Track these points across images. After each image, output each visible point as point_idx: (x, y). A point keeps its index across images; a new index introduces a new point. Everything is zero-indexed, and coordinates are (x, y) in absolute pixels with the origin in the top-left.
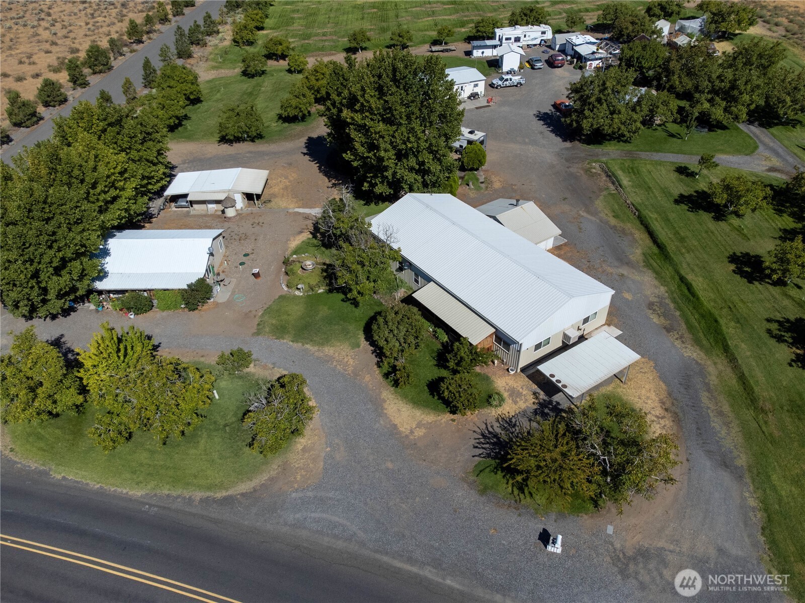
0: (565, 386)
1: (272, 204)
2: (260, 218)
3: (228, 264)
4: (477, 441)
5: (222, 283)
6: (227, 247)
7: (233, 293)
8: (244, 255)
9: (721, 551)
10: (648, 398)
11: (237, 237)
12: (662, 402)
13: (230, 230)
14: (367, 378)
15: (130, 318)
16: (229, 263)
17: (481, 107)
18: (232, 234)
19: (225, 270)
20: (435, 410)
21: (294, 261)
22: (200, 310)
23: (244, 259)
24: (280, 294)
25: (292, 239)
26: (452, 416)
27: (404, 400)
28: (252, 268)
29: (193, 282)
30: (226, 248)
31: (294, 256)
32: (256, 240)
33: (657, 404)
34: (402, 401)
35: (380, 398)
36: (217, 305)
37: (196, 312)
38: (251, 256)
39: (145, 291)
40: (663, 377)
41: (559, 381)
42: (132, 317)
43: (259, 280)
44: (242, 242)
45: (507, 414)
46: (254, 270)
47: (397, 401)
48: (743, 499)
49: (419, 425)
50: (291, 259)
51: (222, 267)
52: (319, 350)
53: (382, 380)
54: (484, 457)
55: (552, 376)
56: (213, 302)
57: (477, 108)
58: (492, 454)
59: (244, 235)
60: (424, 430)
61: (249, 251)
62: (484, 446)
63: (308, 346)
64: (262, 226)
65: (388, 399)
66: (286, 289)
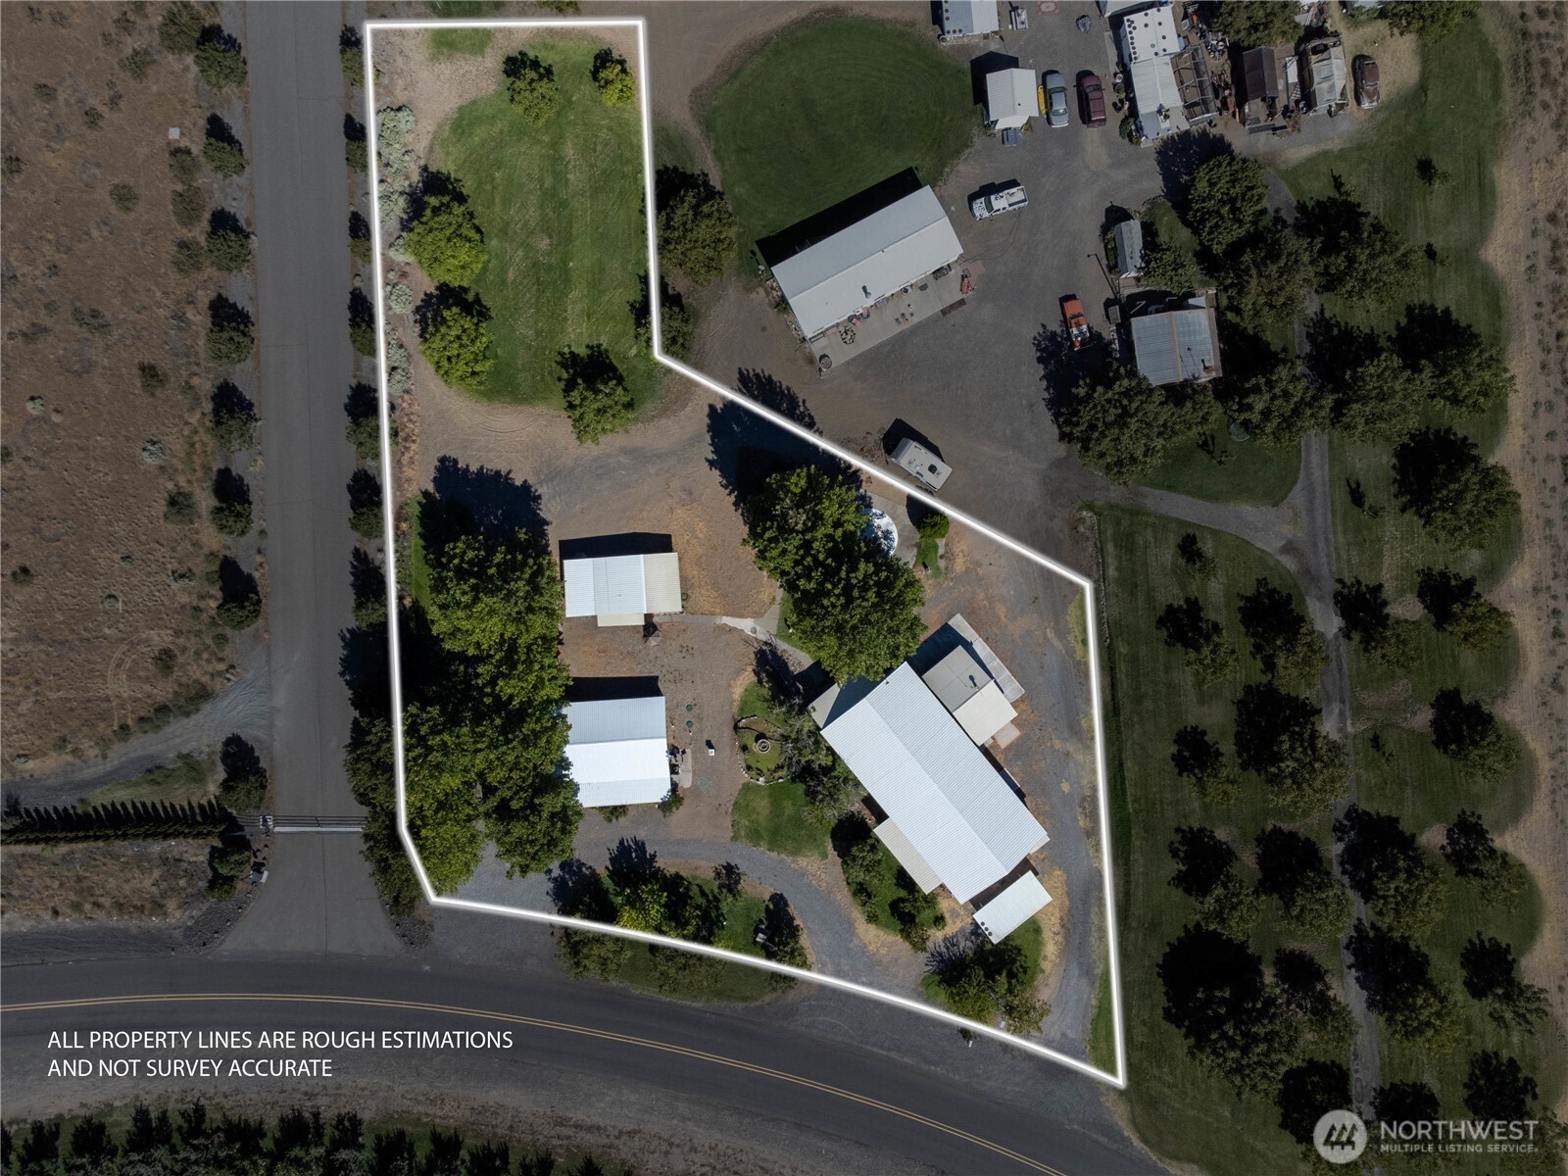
0: (990, 934)
9: (1064, 1035)
10: (1052, 915)
12: (1062, 919)
17: (952, 307)
23: (689, 716)
32: (693, 682)
33: (1058, 921)
40: (1069, 894)
41: (987, 929)
48: (1089, 999)
52: (793, 862)
55: (983, 924)
57: (944, 312)
63: (783, 856)
64: (692, 655)
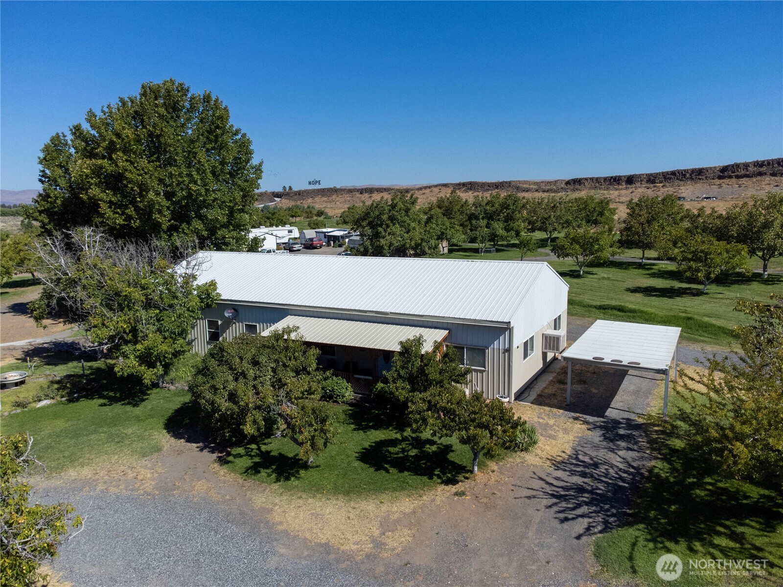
4: (555, 508)
14: (201, 486)
20: (403, 489)
26: (453, 489)
27: (319, 496)
34: (314, 496)
35: (253, 510)
45: (563, 455)
47: (301, 501)
49: (387, 525)
53: (241, 481)
54: (600, 532)
58: (611, 519)
60: (406, 531)
62: (579, 512)
65: (276, 504)
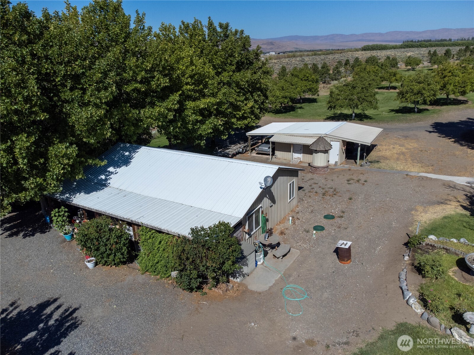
1: (382, 165)
2: (362, 175)
3: (294, 223)
5: (271, 252)
6: (301, 200)
7: (286, 277)
8: (326, 217)
11: (320, 191)
13: (312, 181)
15: (87, 267)
16: (297, 222)
18: (314, 186)
19: (286, 231)
21: (433, 246)
22: (206, 293)
23: (324, 222)
24: (401, 319)
25: (420, 209)
28: (336, 239)
29: (206, 227)
30: (299, 202)
31: (432, 237)
32: (350, 199)
36: (245, 292)
37: (195, 295)
38: (337, 220)
39: (130, 224)
42: (90, 265)
43: (346, 266)
44: (328, 197)
46: (341, 242)
50: (427, 241)
51: (282, 225)
56: (240, 284)
59: (332, 190)
61: (335, 212)
64: (363, 184)
66: (419, 309)
